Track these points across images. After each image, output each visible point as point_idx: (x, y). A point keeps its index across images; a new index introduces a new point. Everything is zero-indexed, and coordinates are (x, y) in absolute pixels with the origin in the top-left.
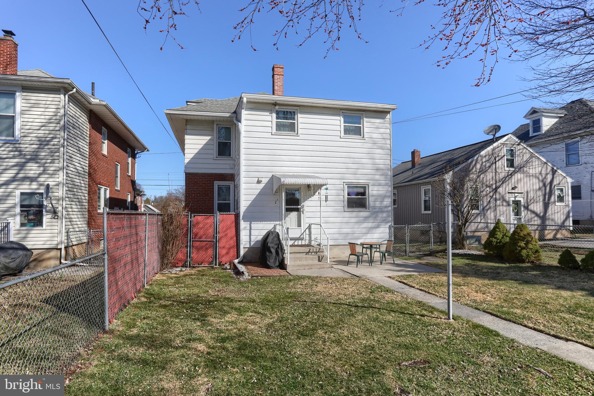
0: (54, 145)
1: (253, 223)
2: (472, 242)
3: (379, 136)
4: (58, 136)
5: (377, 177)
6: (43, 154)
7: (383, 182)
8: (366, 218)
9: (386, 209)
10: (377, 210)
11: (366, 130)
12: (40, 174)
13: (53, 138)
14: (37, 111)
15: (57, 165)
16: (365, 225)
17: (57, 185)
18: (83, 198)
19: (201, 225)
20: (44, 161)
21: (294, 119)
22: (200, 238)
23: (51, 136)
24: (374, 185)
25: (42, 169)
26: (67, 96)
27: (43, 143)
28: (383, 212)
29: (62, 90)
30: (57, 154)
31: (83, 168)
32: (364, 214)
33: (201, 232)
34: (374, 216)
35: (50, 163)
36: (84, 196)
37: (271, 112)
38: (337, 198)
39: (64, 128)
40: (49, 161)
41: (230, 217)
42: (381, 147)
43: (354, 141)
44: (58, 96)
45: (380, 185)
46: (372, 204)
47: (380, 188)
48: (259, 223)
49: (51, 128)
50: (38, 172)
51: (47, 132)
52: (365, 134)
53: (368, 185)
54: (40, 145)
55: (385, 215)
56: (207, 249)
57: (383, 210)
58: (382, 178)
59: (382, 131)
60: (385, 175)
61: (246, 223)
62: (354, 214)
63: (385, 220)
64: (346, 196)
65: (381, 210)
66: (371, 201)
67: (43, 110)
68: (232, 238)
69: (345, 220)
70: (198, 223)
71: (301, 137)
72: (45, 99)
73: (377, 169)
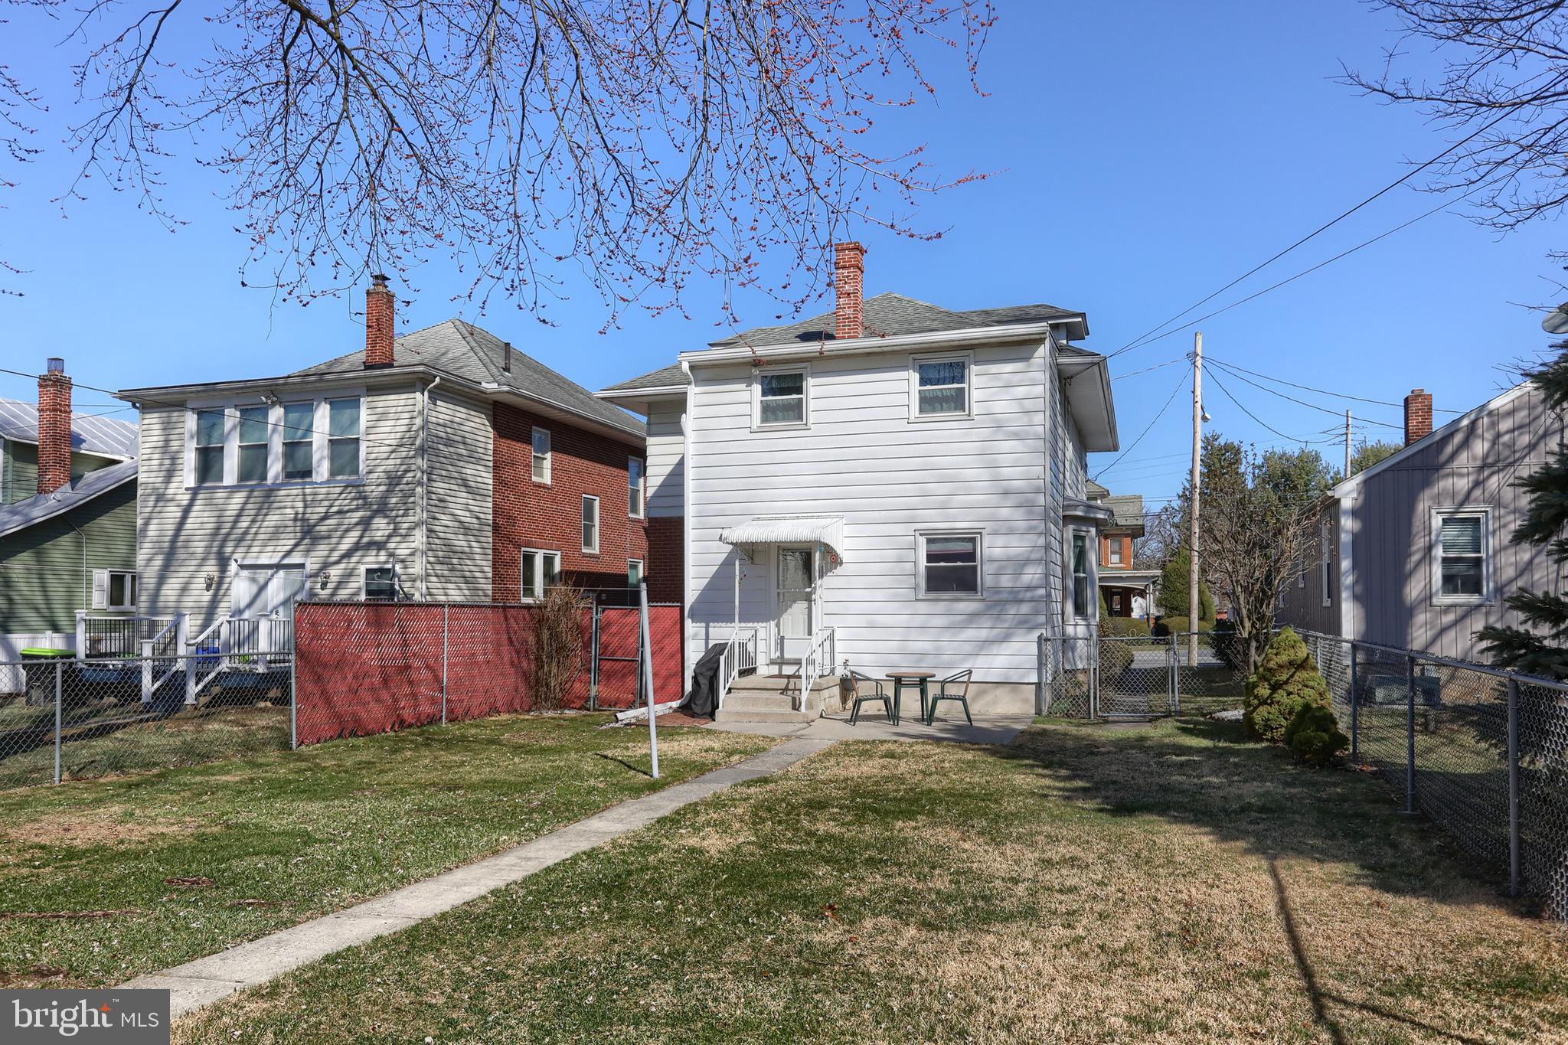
0: (407, 484)
1: (711, 624)
2: (1395, 695)
3: (1014, 407)
4: (413, 467)
5: (1005, 512)
6: (394, 500)
7: (1022, 525)
8: (973, 616)
9: (1029, 595)
10: (1004, 596)
11: (976, 395)
12: (390, 536)
13: (406, 471)
14: (385, 426)
15: (411, 519)
16: (970, 633)
17: (412, 554)
18: (478, 575)
19: (614, 629)
20: (394, 513)
21: (799, 391)
22: (613, 654)
23: (403, 468)
24: (995, 533)
25: (392, 526)
26: (426, 393)
27: (393, 480)
28: (1021, 601)
29: (419, 385)
30: (412, 499)
31: (478, 518)
32: (967, 605)
33: (615, 643)
34: (995, 611)
35: (403, 516)
36: (483, 572)
37: (749, 381)
38: (897, 568)
39: (422, 451)
40: (401, 512)
41: (670, 612)
42: (1016, 434)
43: (945, 426)
44: (411, 395)
45: (1011, 532)
46: (989, 581)
47: (1014, 540)
48: (724, 624)
49: (404, 454)
50: (387, 533)
51: (398, 461)
52: (974, 406)
53: (981, 533)
54: (390, 485)
55: (1025, 608)
56: (624, 676)
57: (1021, 596)
58: (1019, 513)
59: (1020, 392)
60: (1027, 505)
61: (698, 624)
62: (941, 606)
63: (1025, 622)
64: (923, 562)
65: (1016, 597)
66: (986, 574)
67: (392, 423)
68: (672, 656)
69: (918, 620)
70: (609, 624)
71: (815, 430)
72: (395, 403)
73: (1006, 493)
